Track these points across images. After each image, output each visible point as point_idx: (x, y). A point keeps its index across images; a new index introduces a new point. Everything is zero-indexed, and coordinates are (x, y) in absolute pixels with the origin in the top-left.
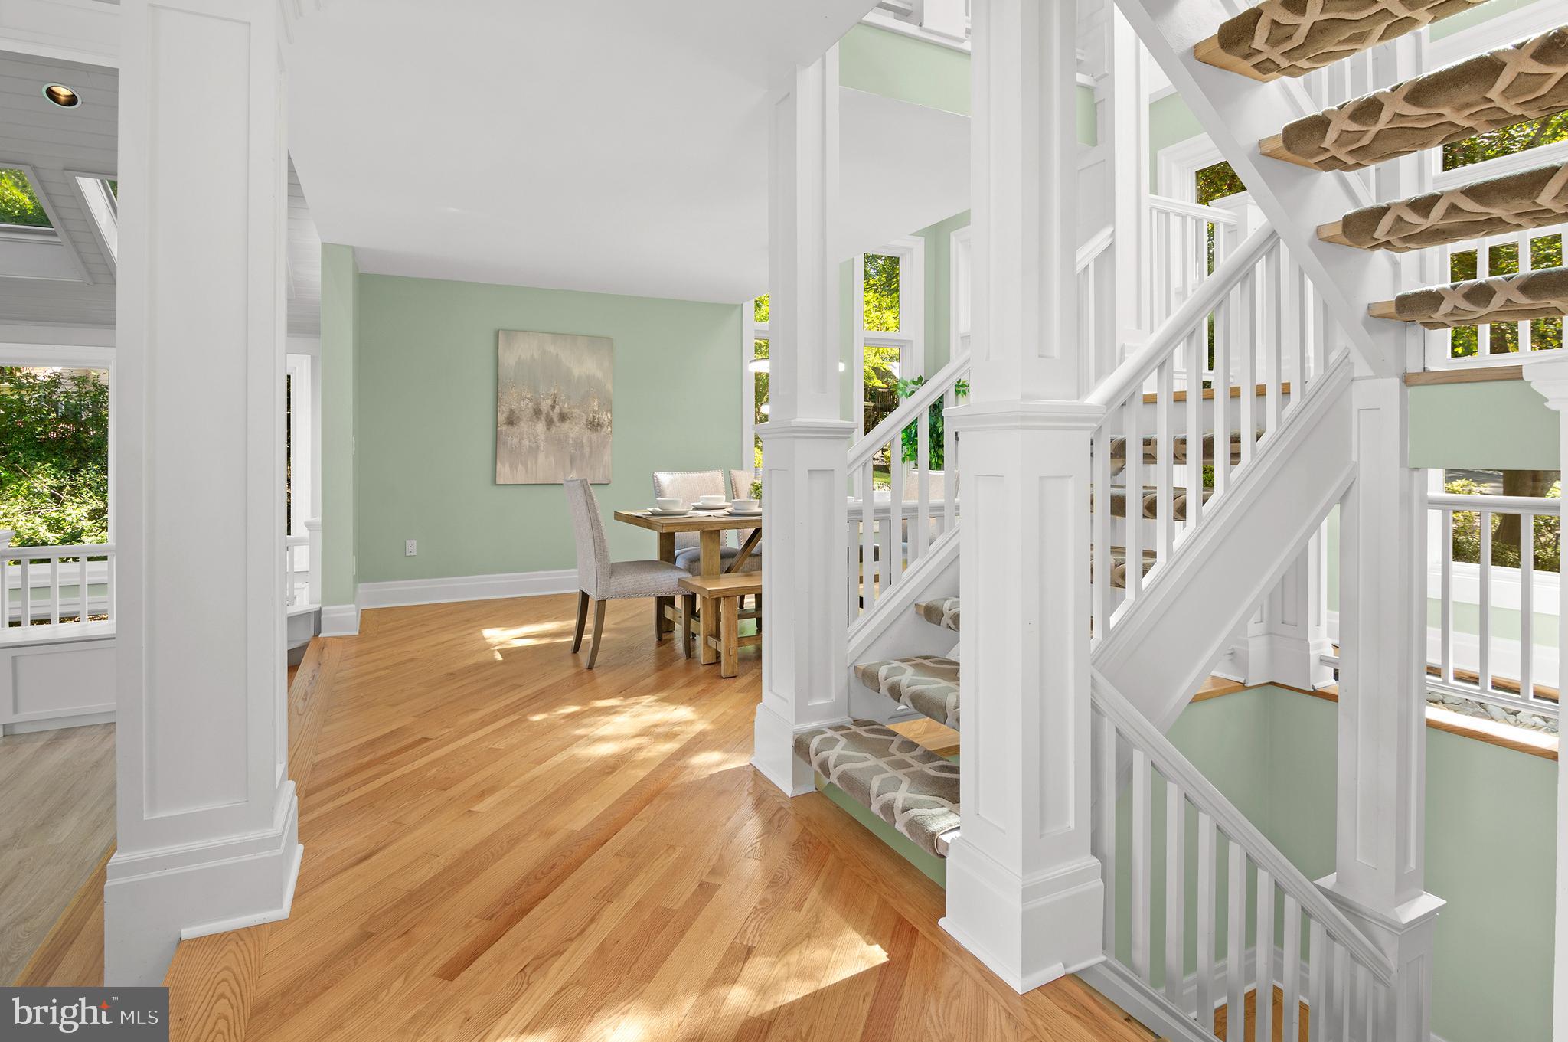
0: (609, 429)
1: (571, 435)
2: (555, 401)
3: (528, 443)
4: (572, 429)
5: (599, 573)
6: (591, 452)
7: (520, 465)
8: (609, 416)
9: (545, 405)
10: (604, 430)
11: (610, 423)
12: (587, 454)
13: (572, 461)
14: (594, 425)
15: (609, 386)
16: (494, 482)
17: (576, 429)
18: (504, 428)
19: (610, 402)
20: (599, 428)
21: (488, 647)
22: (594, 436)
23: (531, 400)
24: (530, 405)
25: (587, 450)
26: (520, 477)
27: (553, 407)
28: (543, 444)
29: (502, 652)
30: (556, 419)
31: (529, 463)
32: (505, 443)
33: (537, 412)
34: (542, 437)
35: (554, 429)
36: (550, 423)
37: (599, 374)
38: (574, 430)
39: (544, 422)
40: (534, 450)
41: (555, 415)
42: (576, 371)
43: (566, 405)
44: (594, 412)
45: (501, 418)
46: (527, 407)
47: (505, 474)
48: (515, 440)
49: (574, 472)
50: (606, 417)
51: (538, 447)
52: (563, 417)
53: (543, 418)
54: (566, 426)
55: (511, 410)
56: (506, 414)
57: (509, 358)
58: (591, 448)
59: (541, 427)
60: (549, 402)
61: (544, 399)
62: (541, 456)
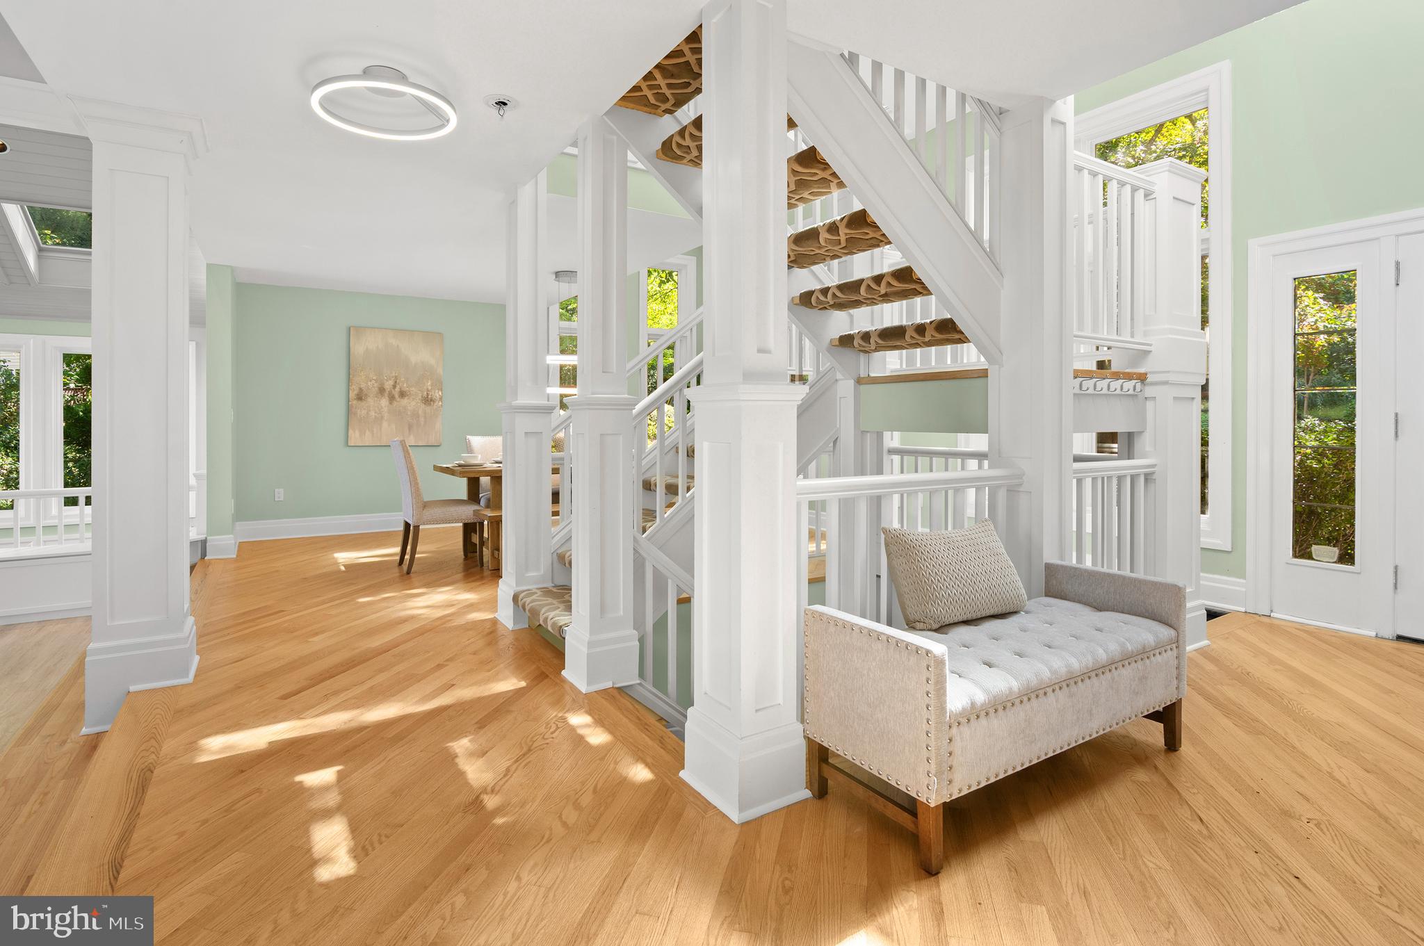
0: (440, 403)
1: (409, 408)
2: (396, 382)
3: (373, 414)
4: (410, 403)
5: (414, 506)
6: (425, 422)
7: (367, 431)
8: (440, 393)
9: (388, 385)
10: (436, 404)
11: (441, 399)
12: (422, 423)
13: (410, 427)
14: (428, 401)
15: (440, 371)
16: (347, 444)
17: (413, 403)
18: (355, 402)
19: (441, 383)
20: (432, 403)
21: (336, 563)
22: (428, 409)
23: (376, 381)
24: (376, 385)
25: (422, 419)
26: (368, 440)
27: (394, 387)
28: (386, 415)
29: (345, 566)
30: (397, 396)
31: (375, 430)
32: (355, 414)
33: (382, 390)
34: (386, 409)
35: (395, 403)
36: (392, 398)
37: (433, 362)
38: (411, 404)
39: (387, 398)
40: (379, 419)
41: (396, 393)
42: (414, 359)
43: (405, 385)
44: (428, 390)
45: (352, 395)
46: (373, 386)
47: (355, 437)
48: (364, 412)
49: (412, 437)
50: (437, 394)
51: (382, 417)
52: (403, 394)
53: (386, 394)
54: (405, 401)
55: (360, 389)
56: (356, 392)
57: (359, 349)
58: (425, 417)
59: (384, 402)
60: (391, 382)
61: (387, 380)
62: (385, 424)
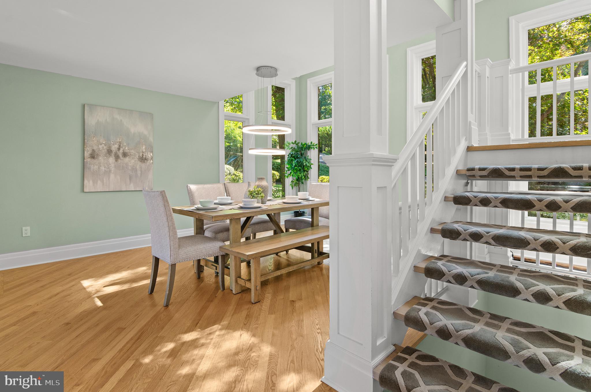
0: (152, 161)
1: (130, 164)
2: (120, 146)
3: (103, 168)
4: (130, 161)
6: (141, 174)
7: (99, 182)
8: (151, 154)
9: (114, 148)
10: (148, 162)
11: (152, 158)
12: (139, 175)
13: (131, 178)
14: (143, 159)
15: (151, 139)
16: (83, 191)
17: (133, 161)
18: (89, 160)
19: (152, 147)
20: (146, 161)
22: (143, 165)
23: (105, 145)
24: (105, 147)
25: (139, 172)
26: (99, 187)
27: (119, 149)
28: (113, 169)
30: (121, 156)
31: (104, 179)
32: (89, 168)
33: (109, 152)
34: (113, 165)
35: (119, 161)
36: (117, 157)
37: (146, 133)
38: (131, 162)
39: (114, 157)
40: (108, 173)
41: (120, 153)
42: (133, 130)
43: (127, 148)
44: (143, 152)
45: (87, 154)
46: (103, 148)
47: (89, 185)
48: (96, 167)
49: (132, 184)
50: (150, 155)
51: (110, 171)
52: (125, 155)
53: (113, 154)
54: (127, 159)
55: (93, 150)
56: (90, 152)
57: (91, 121)
58: (141, 171)
59: (112, 160)
60: (117, 146)
61: (113, 145)
62: (112, 176)
